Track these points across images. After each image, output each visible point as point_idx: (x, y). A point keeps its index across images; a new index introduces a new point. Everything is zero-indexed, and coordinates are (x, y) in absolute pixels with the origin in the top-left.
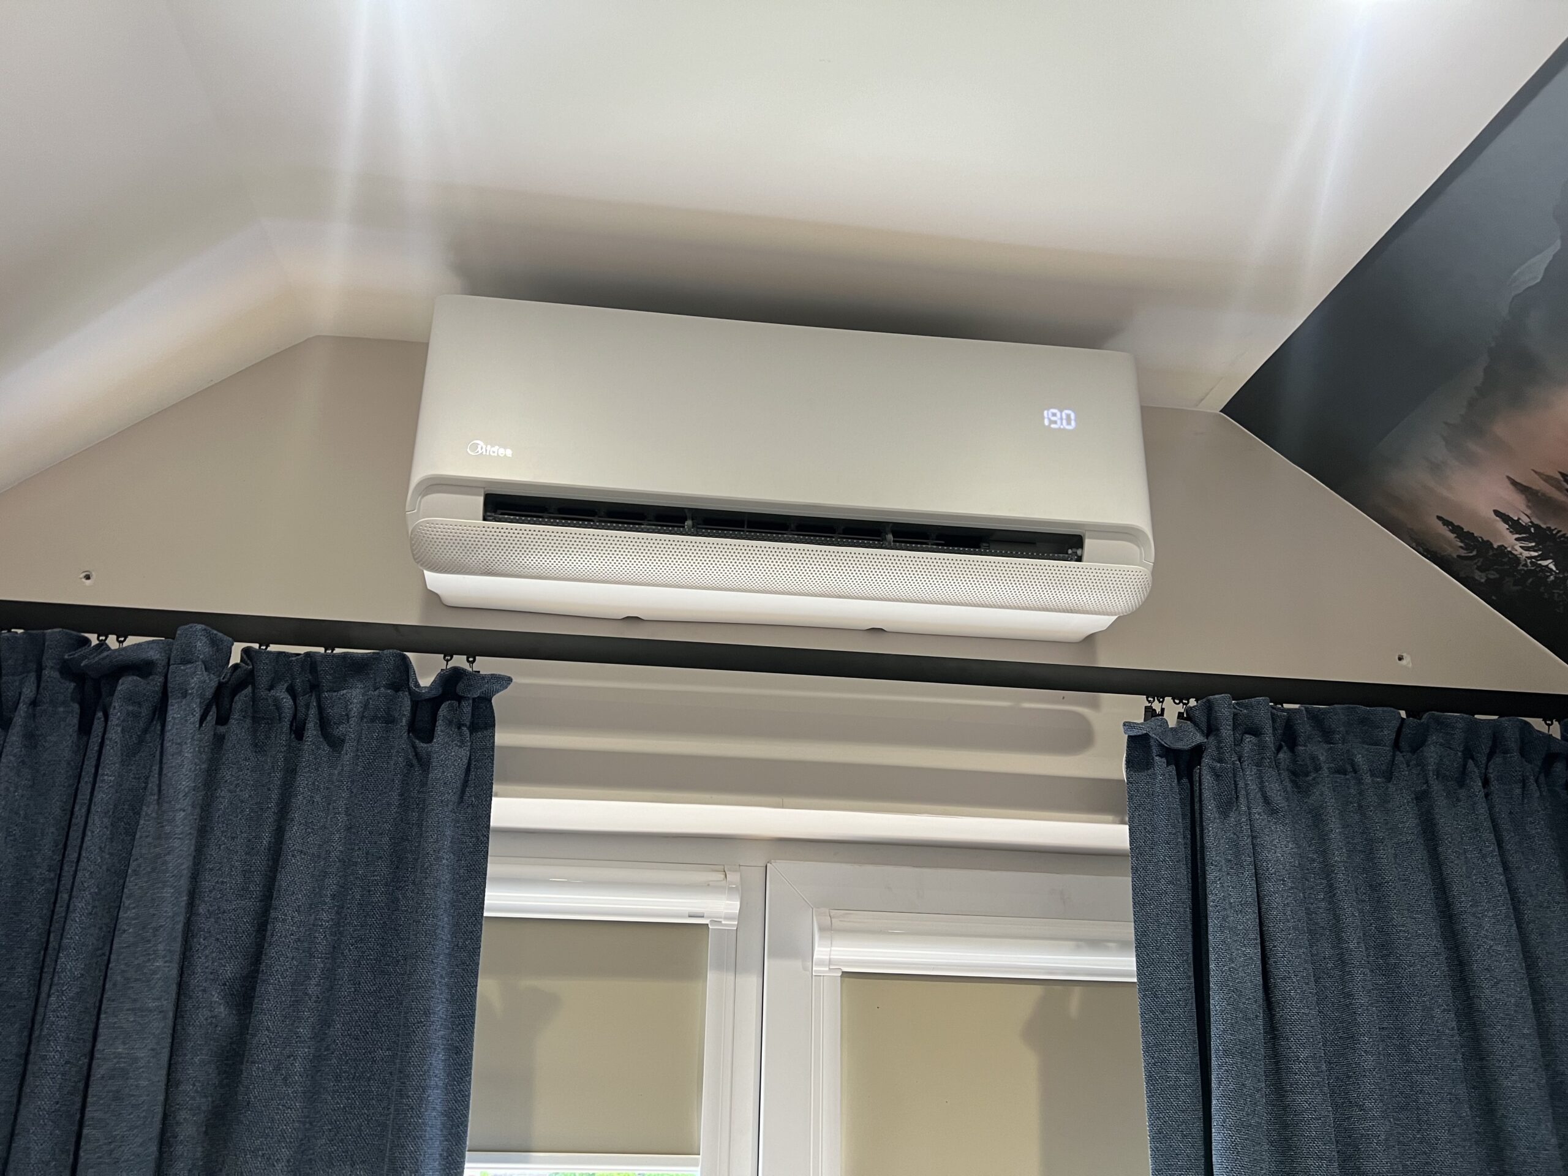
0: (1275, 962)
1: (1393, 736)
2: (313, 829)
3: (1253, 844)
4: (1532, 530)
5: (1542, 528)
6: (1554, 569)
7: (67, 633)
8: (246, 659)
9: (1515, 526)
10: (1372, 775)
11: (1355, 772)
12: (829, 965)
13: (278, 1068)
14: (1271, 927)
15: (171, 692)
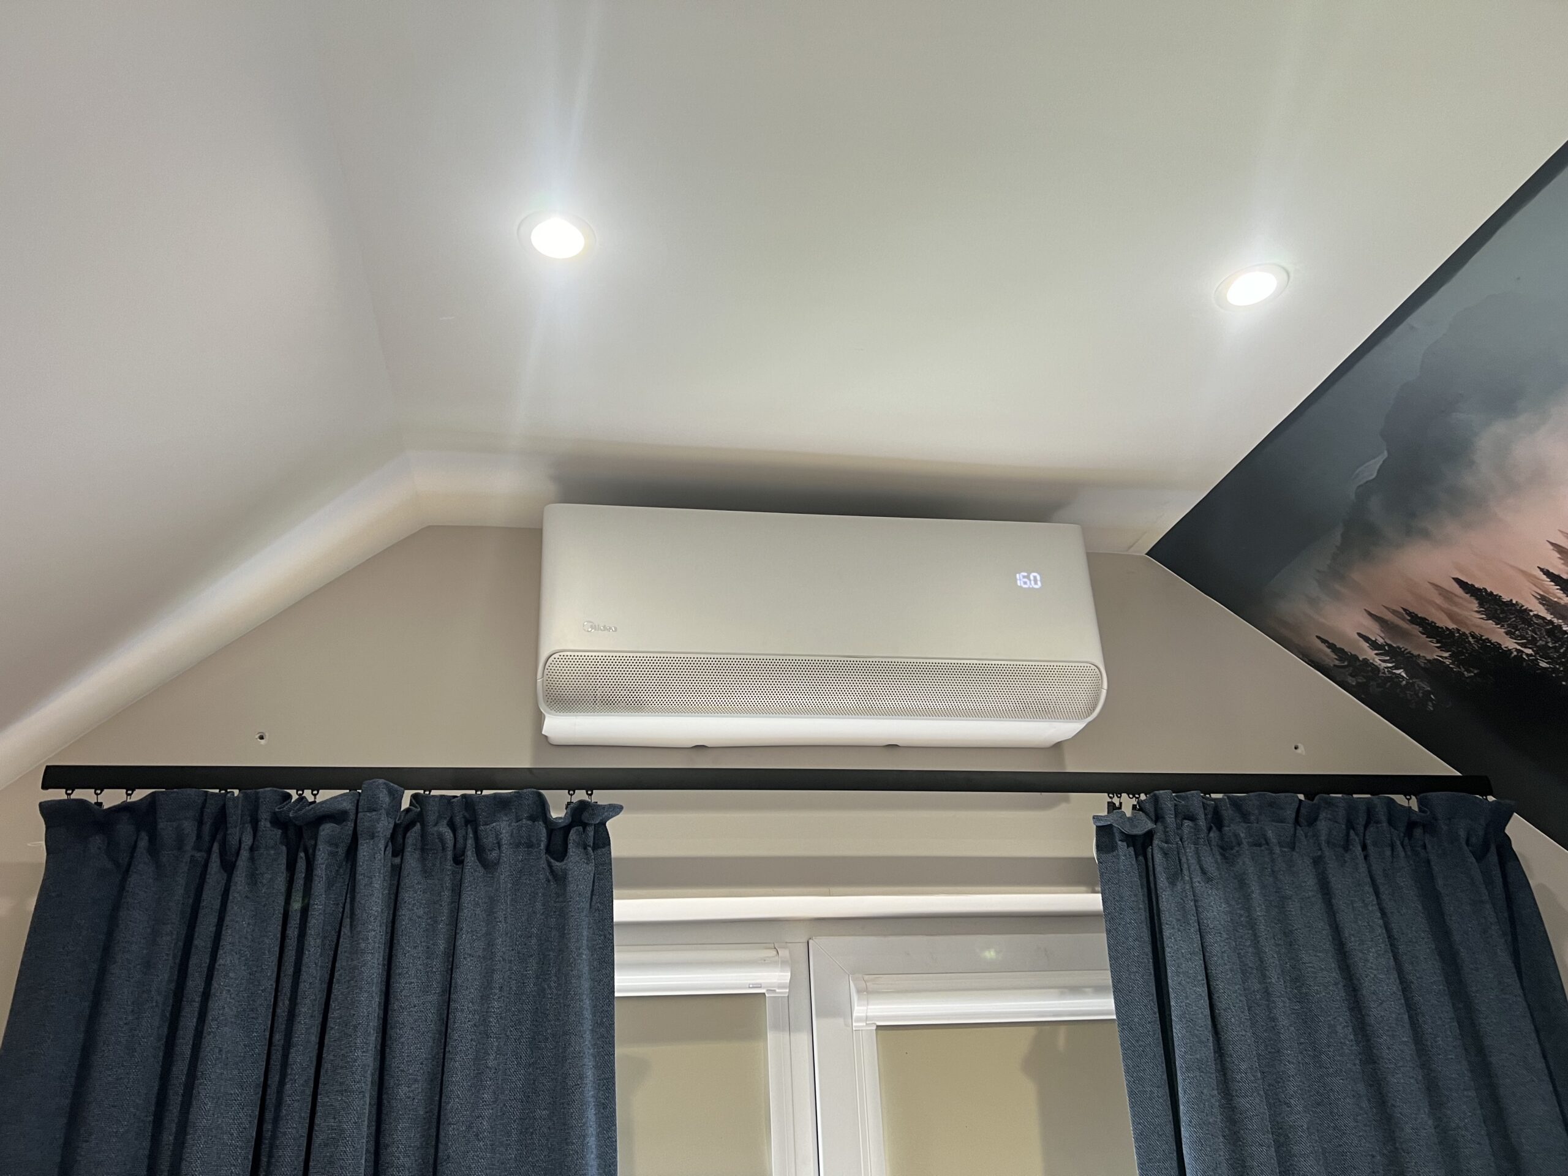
0: (1218, 997)
1: (1293, 816)
2: (477, 936)
3: (1196, 906)
4: (1386, 648)
5: (1393, 647)
6: (1405, 676)
7: (276, 791)
8: (415, 804)
9: (1374, 645)
10: (1281, 846)
11: (1267, 844)
12: (866, 1020)
13: (470, 1127)
14: (1213, 971)
15: (361, 834)
